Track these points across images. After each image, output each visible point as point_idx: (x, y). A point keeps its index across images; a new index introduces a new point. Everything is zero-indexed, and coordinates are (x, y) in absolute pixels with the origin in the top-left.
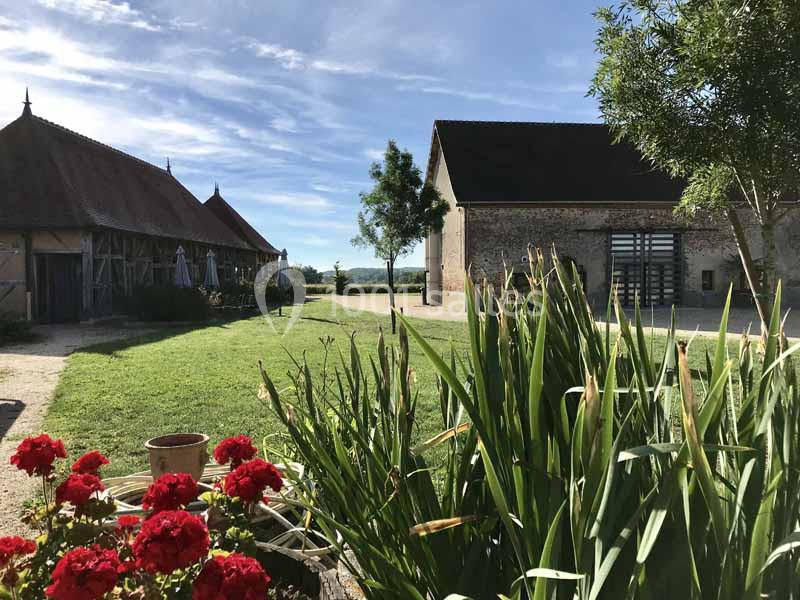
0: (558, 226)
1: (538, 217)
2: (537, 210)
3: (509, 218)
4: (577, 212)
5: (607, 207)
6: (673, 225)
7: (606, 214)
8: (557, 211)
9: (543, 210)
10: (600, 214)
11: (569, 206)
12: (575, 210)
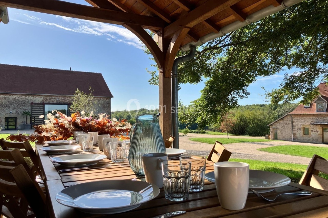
0: (24, 102)
1: (17, 98)
2: (16, 96)
3: (5, 98)
4: (32, 97)
5: (42, 96)
6: (66, 102)
7: (42, 98)
8: (24, 97)
9: (18, 96)
10: (40, 98)
11: (29, 95)
12: (31, 96)
